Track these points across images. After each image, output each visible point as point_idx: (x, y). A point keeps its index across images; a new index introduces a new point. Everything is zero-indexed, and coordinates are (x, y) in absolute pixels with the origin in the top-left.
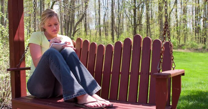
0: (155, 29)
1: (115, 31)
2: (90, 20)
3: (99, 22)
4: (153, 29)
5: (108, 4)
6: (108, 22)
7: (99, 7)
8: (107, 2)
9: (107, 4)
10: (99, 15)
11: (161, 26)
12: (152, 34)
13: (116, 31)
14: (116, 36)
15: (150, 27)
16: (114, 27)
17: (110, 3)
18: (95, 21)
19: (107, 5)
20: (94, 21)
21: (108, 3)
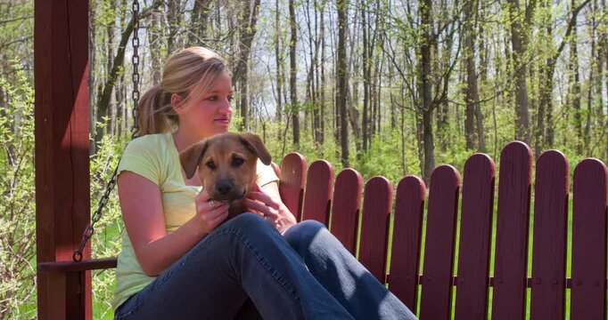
0: (498, 116)
1: (349, 124)
2: (258, 84)
3: (293, 90)
4: (492, 117)
5: (325, 26)
6: (323, 94)
7: (294, 38)
8: (319, 20)
9: (319, 26)
10: (293, 65)
11: (522, 104)
12: (488, 134)
13: (352, 123)
14: (354, 144)
15: (479, 108)
16: (349, 111)
17: (331, 23)
18: (275, 88)
19: (319, 30)
20: (270, 86)
21: (322, 25)
